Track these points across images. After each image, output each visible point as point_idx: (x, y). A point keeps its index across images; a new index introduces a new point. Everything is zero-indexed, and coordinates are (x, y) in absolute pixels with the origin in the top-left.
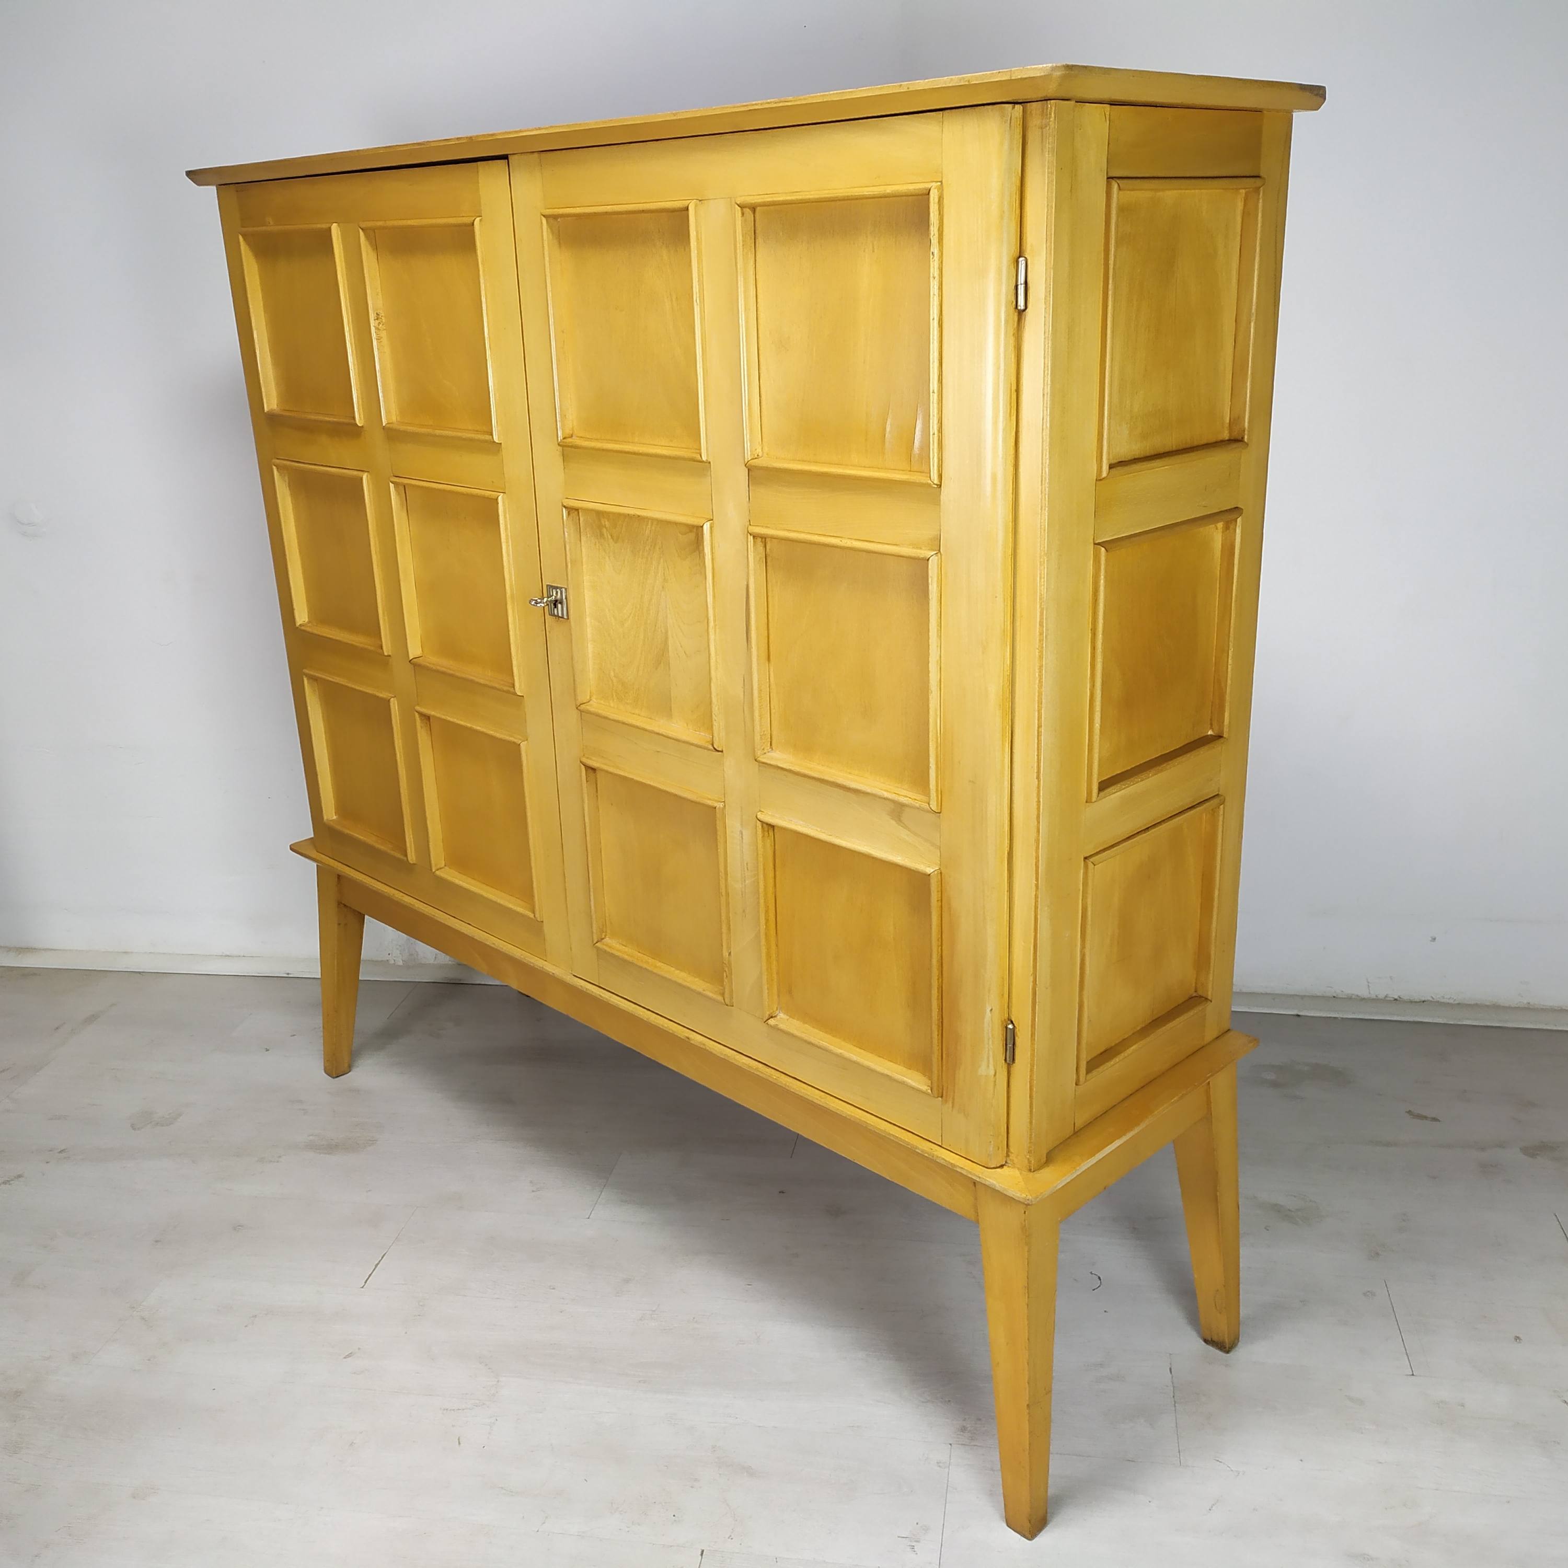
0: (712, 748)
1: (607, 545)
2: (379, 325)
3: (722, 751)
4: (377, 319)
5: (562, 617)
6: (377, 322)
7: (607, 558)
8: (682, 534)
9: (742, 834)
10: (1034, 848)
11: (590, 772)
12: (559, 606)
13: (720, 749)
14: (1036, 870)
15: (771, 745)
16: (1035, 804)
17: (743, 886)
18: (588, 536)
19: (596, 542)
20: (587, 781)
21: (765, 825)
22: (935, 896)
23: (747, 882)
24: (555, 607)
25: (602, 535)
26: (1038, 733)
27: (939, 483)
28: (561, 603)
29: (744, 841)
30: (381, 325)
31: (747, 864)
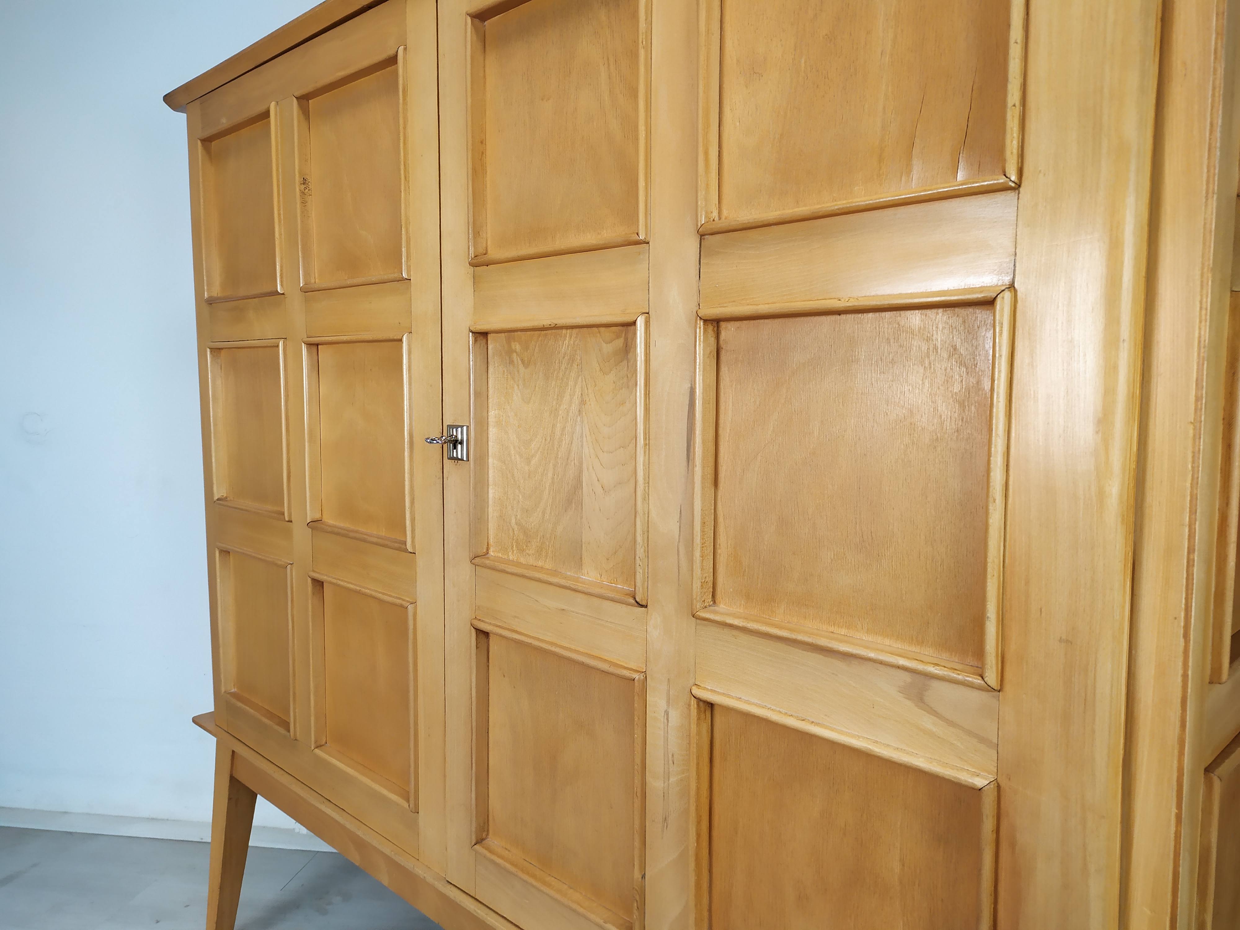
0: (634, 601)
1: (516, 373)
2: (305, 190)
3: (646, 607)
4: (304, 184)
5: (462, 460)
6: (303, 187)
7: (516, 387)
8: (607, 343)
9: (668, 715)
10: (1176, 752)
11: (482, 636)
12: (459, 446)
13: (644, 603)
14: (1177, 791)
15: (713, 596)
16: (1180, 679)
17: (666, 784)
18: (496, 365)
19: (504, 371)
20: (477, 648)
21: (701, 704)
22: (988, 825)
23: (671, 780)
24: (455, 448)
25: (511, 362)
26: (1188, 562)
27: (1016, 181)
28: (461, 443)
29: (669, 724)
30: (307, 191)
31: (673, 755)
